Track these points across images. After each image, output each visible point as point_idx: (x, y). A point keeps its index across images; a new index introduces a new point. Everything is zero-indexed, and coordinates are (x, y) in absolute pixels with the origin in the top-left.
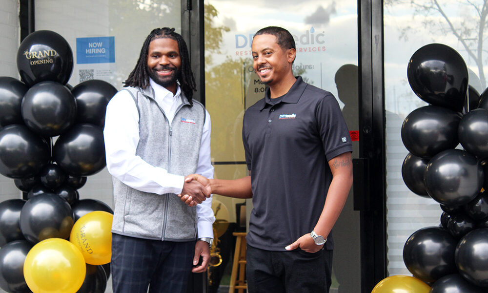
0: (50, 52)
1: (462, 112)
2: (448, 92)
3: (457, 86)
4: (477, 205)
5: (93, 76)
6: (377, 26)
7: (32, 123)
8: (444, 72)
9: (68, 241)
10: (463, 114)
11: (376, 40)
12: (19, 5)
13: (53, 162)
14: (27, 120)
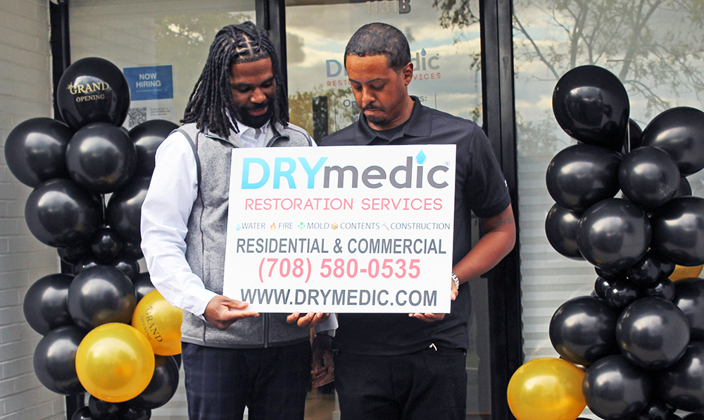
0: (101, 85)
1: (620, 151)
2: (605, 127)
3: (616, 118)
4: (643, 268)
5: (145, 115)
6: (505, 45)
7: (81, 176)
8: (600, 101)
9: (130, 326)
10: (622, 153)
11: (504, 63)
12: (50, 28)
13: (106, 225)
14: (73, 172)
